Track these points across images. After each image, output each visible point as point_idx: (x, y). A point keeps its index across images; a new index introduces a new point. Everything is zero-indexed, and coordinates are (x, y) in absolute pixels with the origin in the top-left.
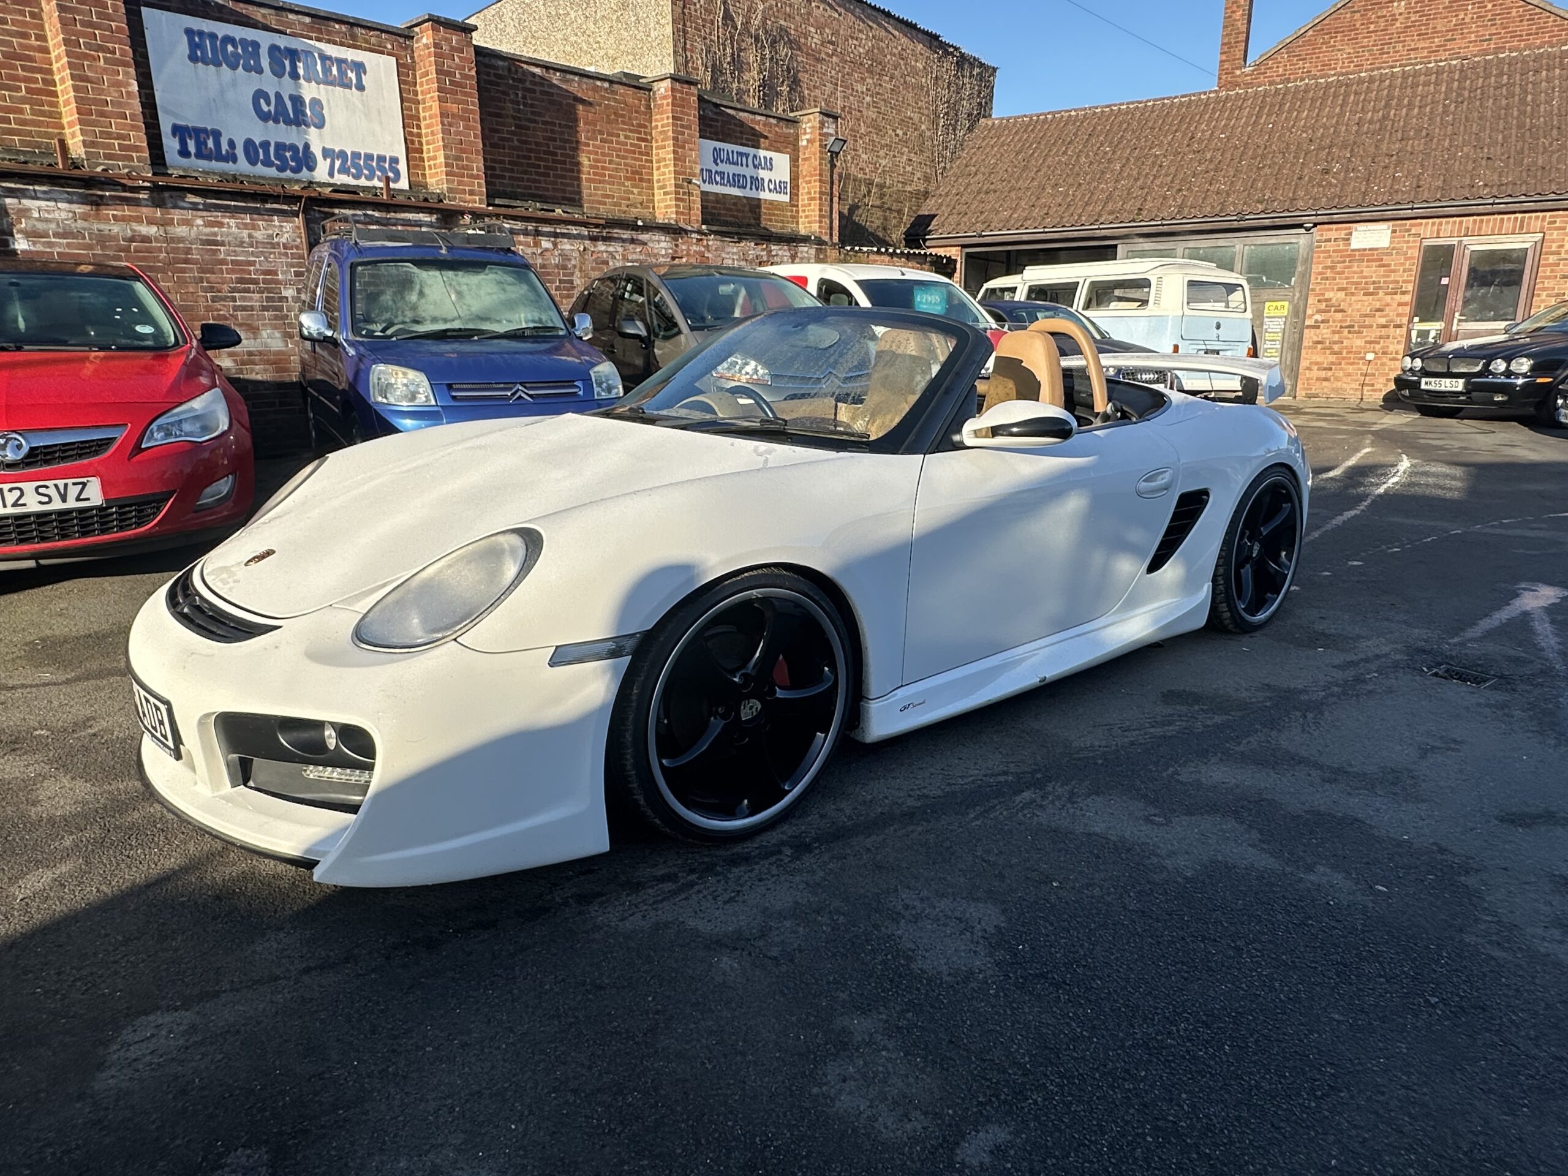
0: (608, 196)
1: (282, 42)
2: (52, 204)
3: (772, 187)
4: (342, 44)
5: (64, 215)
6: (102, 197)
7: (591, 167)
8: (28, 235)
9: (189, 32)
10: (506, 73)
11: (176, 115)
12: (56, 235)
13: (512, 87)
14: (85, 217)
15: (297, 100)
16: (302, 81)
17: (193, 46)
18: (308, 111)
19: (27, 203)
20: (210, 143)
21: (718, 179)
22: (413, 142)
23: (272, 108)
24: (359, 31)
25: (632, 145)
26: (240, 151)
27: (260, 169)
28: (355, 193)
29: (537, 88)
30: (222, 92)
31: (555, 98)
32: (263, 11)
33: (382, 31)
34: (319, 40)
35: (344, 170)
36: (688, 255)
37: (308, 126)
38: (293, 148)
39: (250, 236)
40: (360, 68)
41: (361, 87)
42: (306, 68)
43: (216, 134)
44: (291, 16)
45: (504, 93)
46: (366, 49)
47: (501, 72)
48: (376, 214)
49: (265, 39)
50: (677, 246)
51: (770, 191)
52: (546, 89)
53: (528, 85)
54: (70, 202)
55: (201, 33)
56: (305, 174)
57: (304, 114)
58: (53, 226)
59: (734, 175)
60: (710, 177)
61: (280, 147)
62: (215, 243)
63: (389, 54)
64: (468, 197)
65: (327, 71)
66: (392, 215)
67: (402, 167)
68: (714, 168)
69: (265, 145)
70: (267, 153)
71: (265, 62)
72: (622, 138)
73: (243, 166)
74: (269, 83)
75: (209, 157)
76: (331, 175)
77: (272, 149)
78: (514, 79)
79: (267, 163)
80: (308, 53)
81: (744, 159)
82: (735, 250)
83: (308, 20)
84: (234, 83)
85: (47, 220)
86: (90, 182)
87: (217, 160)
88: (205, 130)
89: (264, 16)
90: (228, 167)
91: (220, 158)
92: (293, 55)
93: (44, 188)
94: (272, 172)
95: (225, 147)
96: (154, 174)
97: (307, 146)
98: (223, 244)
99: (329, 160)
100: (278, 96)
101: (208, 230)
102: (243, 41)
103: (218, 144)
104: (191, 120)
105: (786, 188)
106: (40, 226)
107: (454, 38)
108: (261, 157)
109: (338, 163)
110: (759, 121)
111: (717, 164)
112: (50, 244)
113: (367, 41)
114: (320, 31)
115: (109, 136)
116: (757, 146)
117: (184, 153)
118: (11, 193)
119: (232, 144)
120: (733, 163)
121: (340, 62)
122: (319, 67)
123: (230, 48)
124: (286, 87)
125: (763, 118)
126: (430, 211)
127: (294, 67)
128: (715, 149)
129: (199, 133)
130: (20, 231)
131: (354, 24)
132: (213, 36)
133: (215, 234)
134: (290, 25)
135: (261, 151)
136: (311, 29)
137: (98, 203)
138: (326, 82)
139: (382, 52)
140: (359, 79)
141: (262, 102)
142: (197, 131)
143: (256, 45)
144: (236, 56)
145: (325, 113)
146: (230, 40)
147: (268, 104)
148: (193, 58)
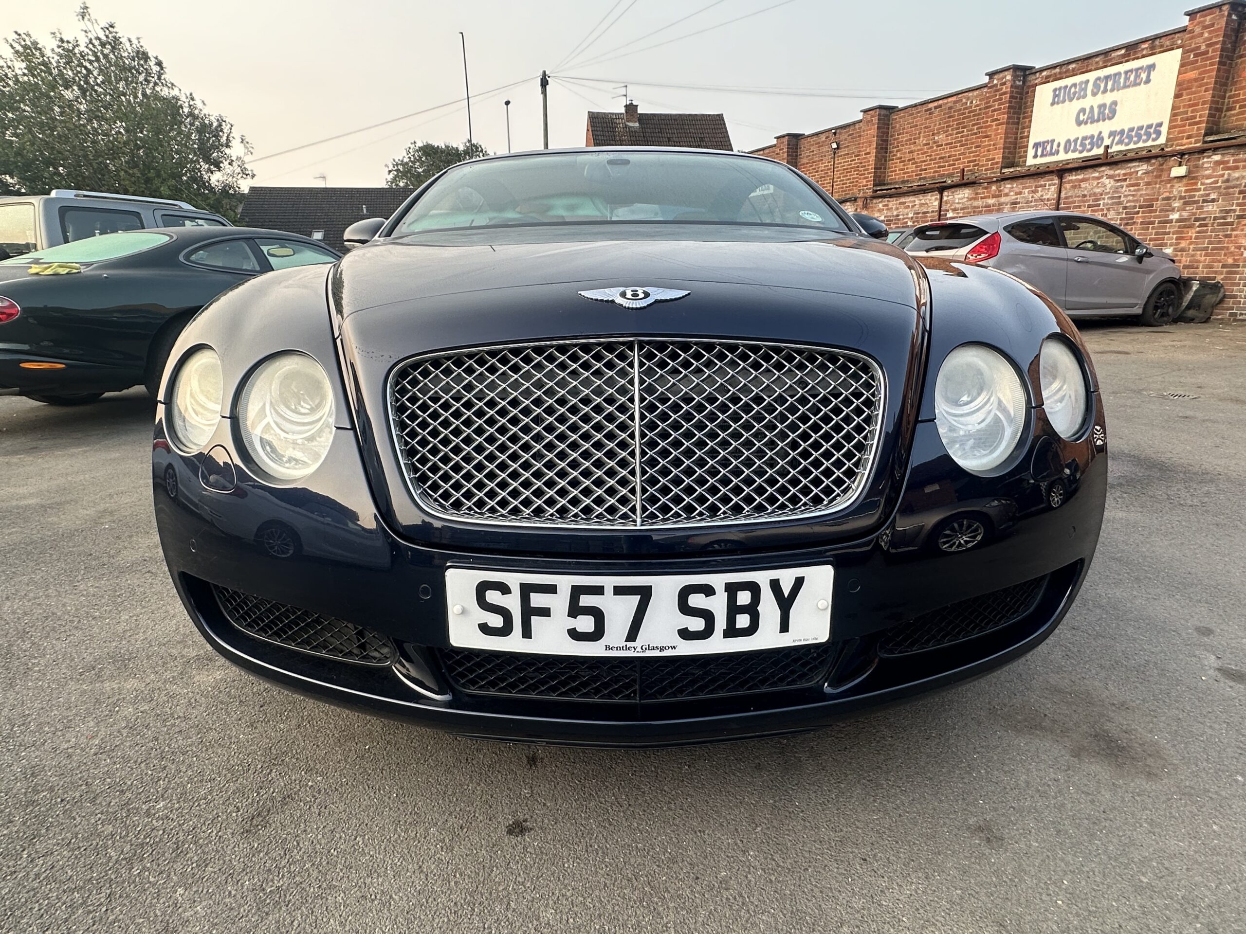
1: (1103, 73)
4: (1143, 57)
9: (1055, 90)
11: (1037, 138)
14: (971, 199)
15: (1102, 106)
17: (1055, 96)
18: (1107, 111)
19: (955, 197)
20: (1049, 147)
23: (1086, 117)
24: (1157, 42)
26: (1061, 148)
27: (1071, 155)
33: (1174, 34)
34: (1127, 61)
35: (1119, 142)
37: (1105, 120)
38: (1092, 137)
40: (1152, 67)
41: (1148, 81)
42: (1114, 84)
43: (1053, 141)
44: (1114, 54)
46: (1160, 52)
49: (1093, 76)
55: (1060, 88)
57: (1104, 114)
61: (1085, 138)
63: (1178, 48)
64: (1184, 141)
65: (1127, 79)
67: (1164, 129)
69: (1076, 140)
70: (1075, 145)
71: (1090, 90)
73: (1062, 155)
74: (1088, 101)
75: (1046, 156)
76: (1110, 147)
77: (1079, 142)
79: (1075, 150)
80: (1118, 74)
83: (1123, 51)
84: (1069, 110)
85: (959, 203)
88: (1048, 142)
89: (1098, 62)
90: (1055, 158)
91: (1052, 154)
93: (963, 189)
94: (1077, 155)
95: (1055, 147)
97: (1100, 133)
99: (1112, 138)
100: (1092, 108)
102: (1081, 83)
103: (1052, 147)
104: (1043, 138)
108: (1072, 148)
109: (1117, 138)
113: (1162, 46)
114: (1130, 55)
117: (1035, 156)
119: (1059, 145)
121: (1137, 70)
122: (1122, 80)
123: (1073, 90)
124: (1098, 100)
127: (1106, 86)
132: (1066, 87)
134: (1111, 60)
135: (1073, 144)
136: (1124, 56)
138: (1126, 87)
139: (1172, 49)
140: (1148, 76)
141: (1081, 114)
142: (1044, 143)
143: (1087, 82)
144: (1075, 93)
145: (1117, 108)
146: (1075, 85)
147: (1084, 115)
148: (1053, 104)
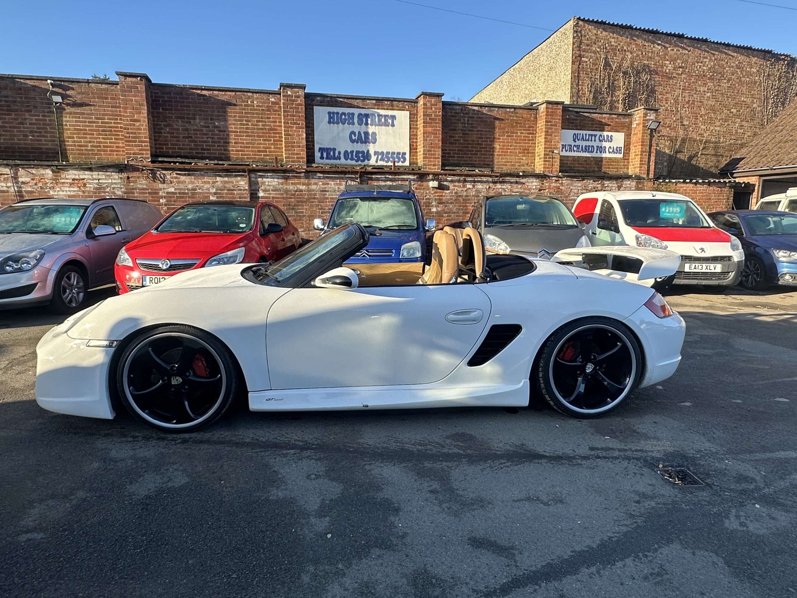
0: (508, 162)
1: (363, 111)
2: (272, 180)
3: (611, 150)
4: (387, 109)
5: (275, 183)
6: (288, 176)
7: (500, 149)
8: (265, 191)
9: (329, 113)
10: (460, 111)
11: (321, 144)
12: (272, 190)
13: (463, 117)
14: (282, 184)
15: (366, 134)
16: (369, 126)
17: (330, 118)
18: (370, 138)
19: (265, 180)
20: (332, 153)
21: (575, 149)
22: (413, 145)
23: (356, 138)
24: (395, 103)
25: (524, 137)
26: (342, 156)
27: (349, 162)
28: (382, 169)
29: (475, 116)
30: (338, 134)
31: (484, 119)
32: (358, 101)
33: (404, 101)
34: (378, 109)
35: (382, 159)
36: (549, 188)
37: (370, 143)
38: (363, 152)
39: (338, 188)
40: (393, 117)
41: (393, 125)
42: (372, 121)
43: (334, 150)
44: (368, 101)
45: (458, 120)
46: (397, 110)
47: (457, 111)
48: (390, 177)
49: (356, 111)
50: (543, 184)
51: (610, 152)
52: (480, 116)
53: (470, 115)
54: (278, 179)
55: (333, 113)
56: (366, 162)
57: (368, 138)
58: (272, 187)
59: (586, 146)
60: (570, 148)
61: (358, 152)
62: (326, 191)
63: (407, 110)
64: (432, 167)
65: (380, 120)
66: (397, 177)
67: (407, 156)
68: (573, 144)
69: (352, 152)
70: (352, 155)
71: (356, 120)
72: (519, 134)
73: (343, 161)
74: (356, 128)
75: (330, 159)
76: (377, 162)
77: (354, 154)
78: (463, 114)
79: (352, 159)
80: (373, 115)
81: (593, 138)
82: (580, 185)
83: (374, 102)
84: (343, 130)
85: (270, 186)
86: (285, 171)
87: (333, 159)
88: (330, 149)
89: (358, 103)
90: (337, 162)
91: (335, 158)
92: (367, 116)
93: (271, 174)
94: (353, 162)
95: (337, 154)
96: (307, 167)
97: (368, 151)
98: (328, 192)
99: (376, 156)
100: (359, 133)
101: (323, 186)
102: (349, 114)
103: (334, 153)
104: (326, 145)
105: (621, 150)
106: (268, 188)
107: (433, 100)
108: (350, 157)
109: (380, 157)
110: (605, 117)
111: (575, 142)
112: (270, 194)
113: (397, 106)
114: (379, 105)
115: (294, 154)
116: (603, 130)
117: (322, 158)
118: (261, 176)
119: (339, 153)
120: (586, 140)
121: (386, 116)
122: (377, 120)
123: (343, 117)
124: (363, 128)
125: (608, 116)
126: (414, 174)
127: (367, 121)
128: (575, 134)
129: (328, 150)
130: (262, 190)
131: (392, 100)
132: (338, 113)
133: (326, 188)
134: (367, 105)
135: (350, 155)
136: (375, 105)
137: (287, 178)
138: (379, 125)
139: (404, 110)
140: (393, 122)
141: (353, 136)
142: (327, 149)
143: (353, 114)
144: (345, 119)
145: (377, 137)
146: (344, 114)
147: (355, 136)
148: (330, 122)
